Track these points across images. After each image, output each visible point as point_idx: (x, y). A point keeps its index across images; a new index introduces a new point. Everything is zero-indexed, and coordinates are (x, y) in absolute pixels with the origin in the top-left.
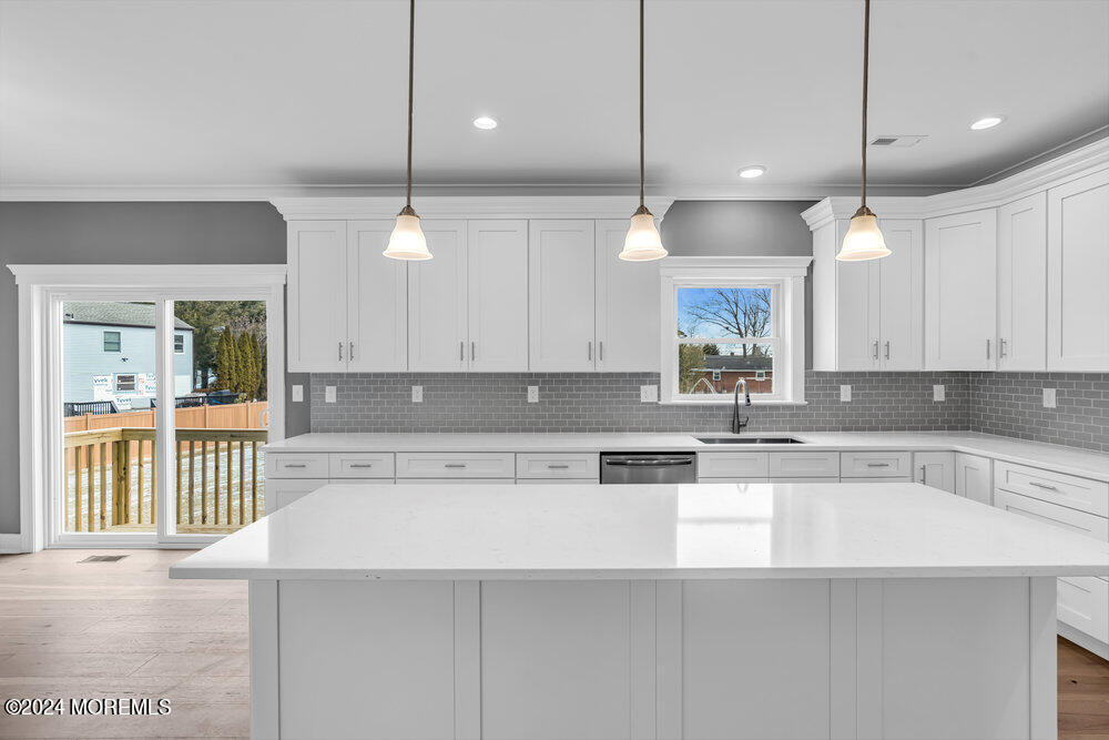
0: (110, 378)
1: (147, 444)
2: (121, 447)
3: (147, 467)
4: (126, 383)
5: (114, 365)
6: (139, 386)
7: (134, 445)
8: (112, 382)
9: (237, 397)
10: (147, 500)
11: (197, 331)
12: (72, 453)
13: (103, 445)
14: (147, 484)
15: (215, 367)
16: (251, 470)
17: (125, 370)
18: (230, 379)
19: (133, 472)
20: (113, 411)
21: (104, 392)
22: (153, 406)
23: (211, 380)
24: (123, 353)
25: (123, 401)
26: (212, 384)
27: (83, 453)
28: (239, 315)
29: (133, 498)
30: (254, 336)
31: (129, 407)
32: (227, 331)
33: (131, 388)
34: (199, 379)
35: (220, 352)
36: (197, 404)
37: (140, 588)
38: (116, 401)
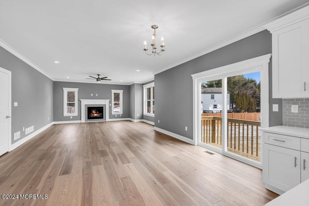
0: (212, 105)
1: (220, 121)
2: (213, 122)
3: (220, 127)
4: (215, 106)
5: (213, 102)
6: (218, 107)
7: (216, 121)
8: (212, 107)
9: (242, 111)
10: (219, 136)
11: (231, 93)
12: (203, 122)
13: (210, 120)
14: (219, 132)
15: (235, 103)
16: (246, 133)
17: (215, 103)
18: (239, 106)
19: (216, 128)
20: (213, 113)
21: (211, 108)
22: (221, 112)
23: (234, 106)
24: (215, 100)
25: (215, 110)
26: (234, 107)
27: (206, 122)
28: (242, 88)
29: (216, 134)
30: (246, 94)
31: (216, 112)
32: (238, 93)
33: (216, 107)
34: (231, 106)
35: (237, 98)
36: (231, 112)
37: (218, 167)
38: (213, 111)
